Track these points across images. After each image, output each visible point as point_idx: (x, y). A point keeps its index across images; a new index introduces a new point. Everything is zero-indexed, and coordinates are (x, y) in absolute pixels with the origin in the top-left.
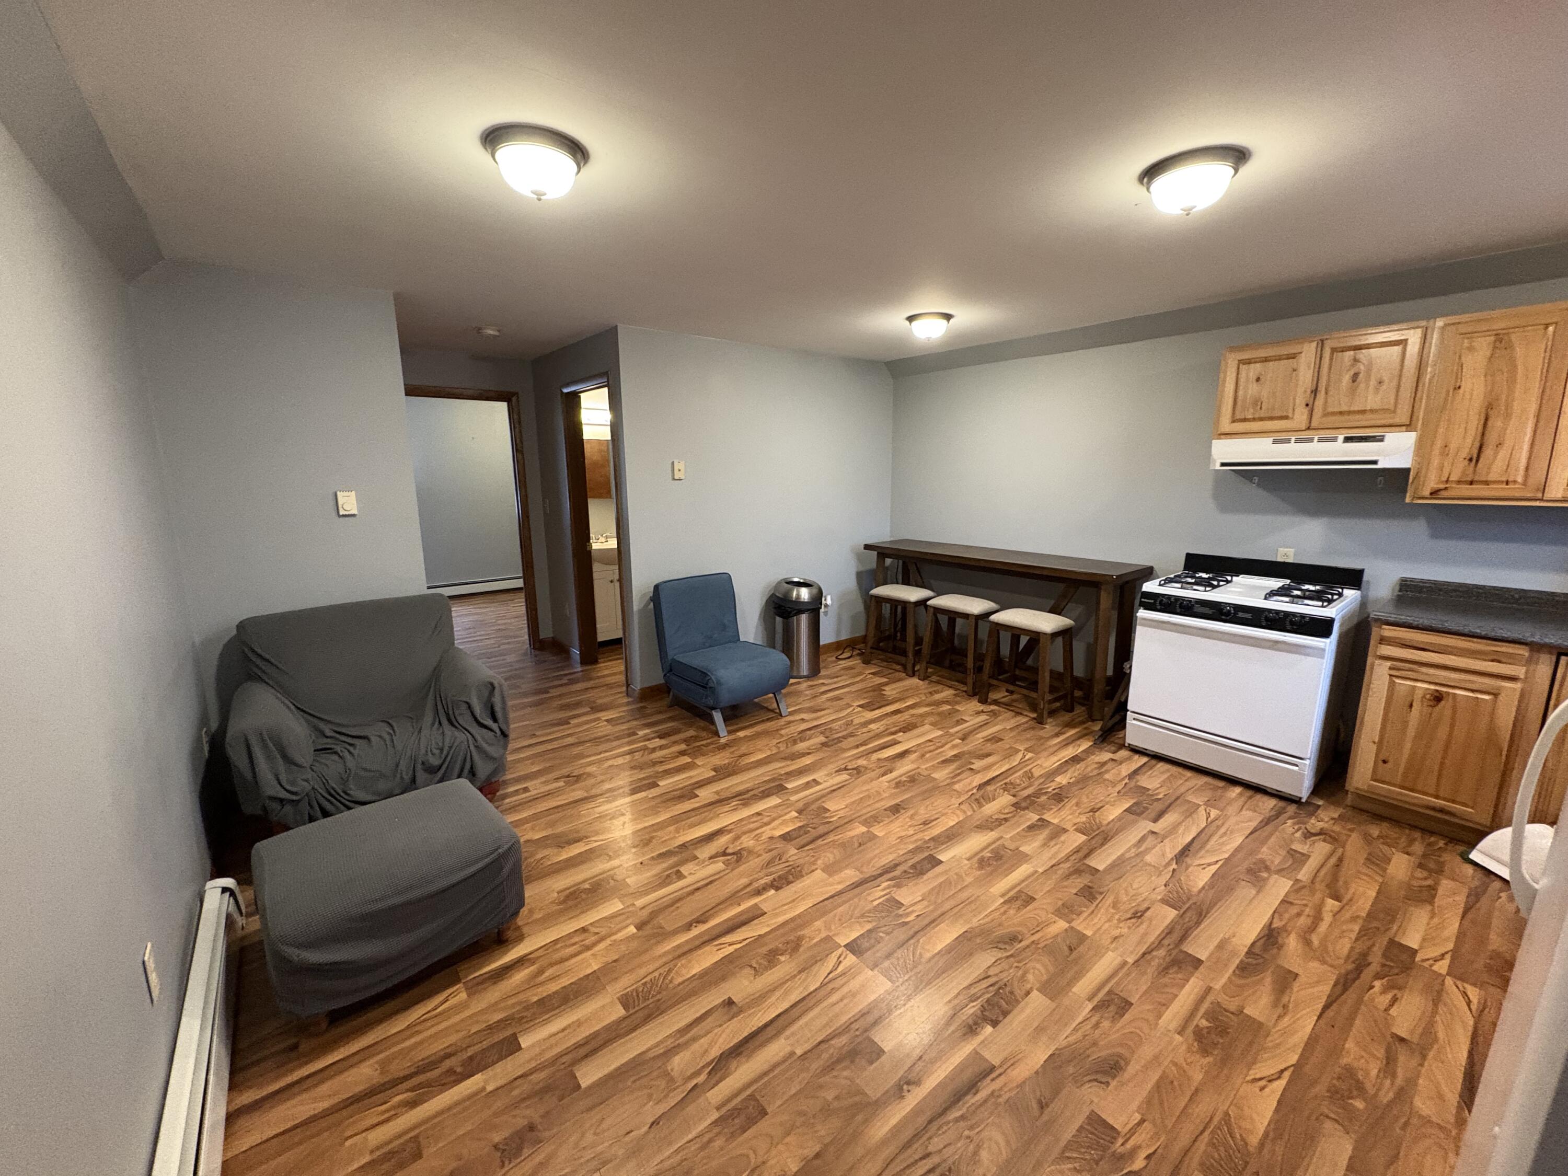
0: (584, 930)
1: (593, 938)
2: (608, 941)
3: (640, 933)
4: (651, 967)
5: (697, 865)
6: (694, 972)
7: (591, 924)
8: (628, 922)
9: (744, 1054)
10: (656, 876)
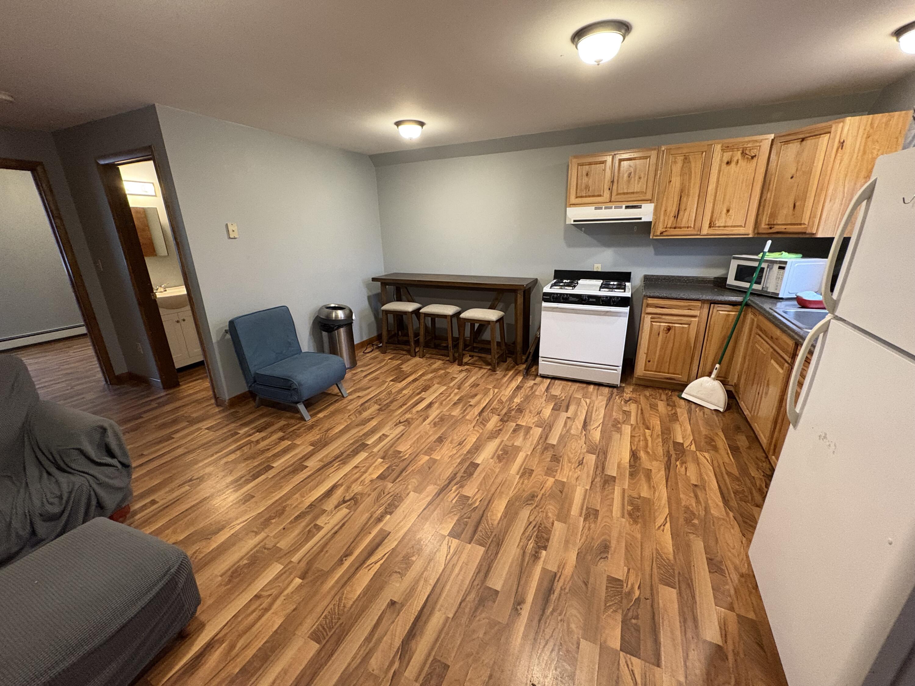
0: (257, 597)
1: (269, 600)
2: (282, 598)
3: (305, 581)
4: (325, 603)
5: (328, 516)
6: (358, 593)
7: (262, 590)
8: (292, 576)
9: (417, 633)
10: (299, 535)
